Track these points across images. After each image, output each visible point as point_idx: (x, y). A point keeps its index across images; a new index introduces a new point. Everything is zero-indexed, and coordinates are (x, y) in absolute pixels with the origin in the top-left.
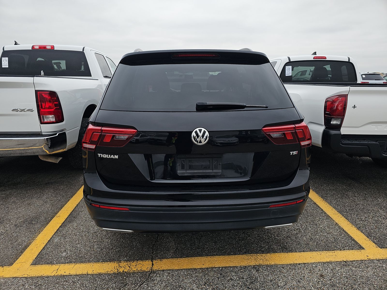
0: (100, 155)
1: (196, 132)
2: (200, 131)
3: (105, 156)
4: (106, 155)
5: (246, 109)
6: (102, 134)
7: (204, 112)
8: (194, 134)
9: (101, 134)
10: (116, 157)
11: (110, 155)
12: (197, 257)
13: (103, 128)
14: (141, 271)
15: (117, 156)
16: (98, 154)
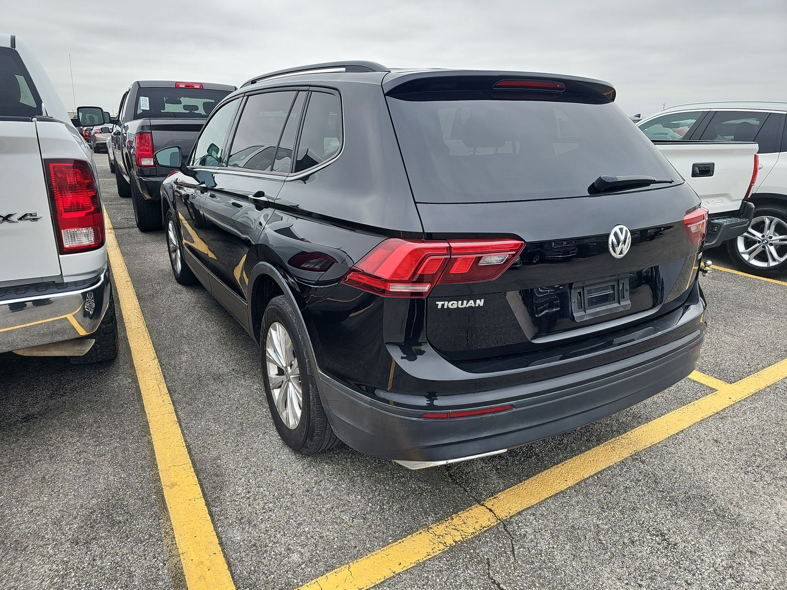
0: (443, 305)
1: (616, 234)
2: (621, 230)
3: (453, 305)
4: (455, 302)
5: (652, 186)
6: (452, 257)
7: (604, 197)
8: (612, 238)
9: (448, 257)
10: (480, 303)
11: (465, 302)
12: (542, 471)
13: (453, 245)
14: (485, 529)
15: (483, 300)
16: (437, 303)
